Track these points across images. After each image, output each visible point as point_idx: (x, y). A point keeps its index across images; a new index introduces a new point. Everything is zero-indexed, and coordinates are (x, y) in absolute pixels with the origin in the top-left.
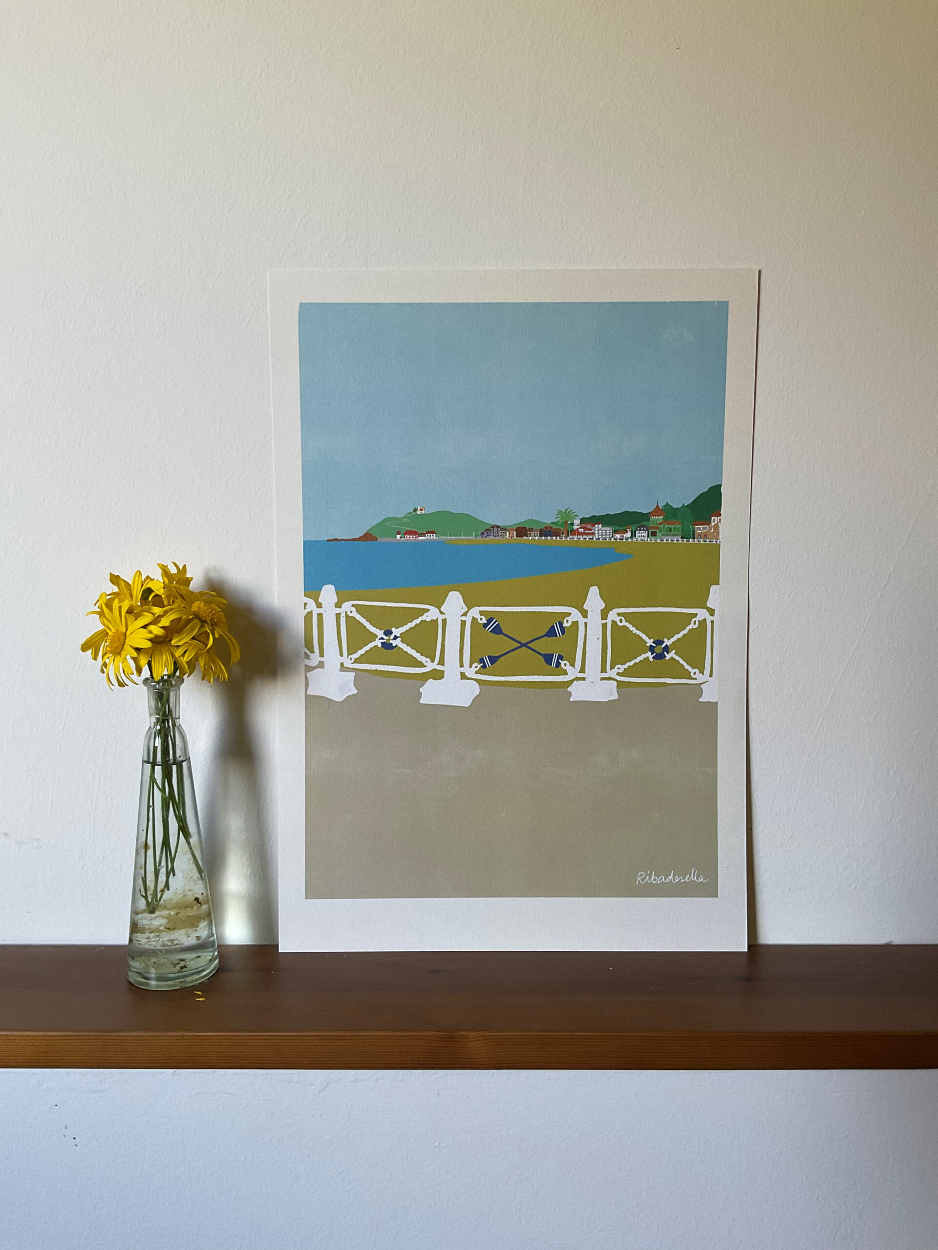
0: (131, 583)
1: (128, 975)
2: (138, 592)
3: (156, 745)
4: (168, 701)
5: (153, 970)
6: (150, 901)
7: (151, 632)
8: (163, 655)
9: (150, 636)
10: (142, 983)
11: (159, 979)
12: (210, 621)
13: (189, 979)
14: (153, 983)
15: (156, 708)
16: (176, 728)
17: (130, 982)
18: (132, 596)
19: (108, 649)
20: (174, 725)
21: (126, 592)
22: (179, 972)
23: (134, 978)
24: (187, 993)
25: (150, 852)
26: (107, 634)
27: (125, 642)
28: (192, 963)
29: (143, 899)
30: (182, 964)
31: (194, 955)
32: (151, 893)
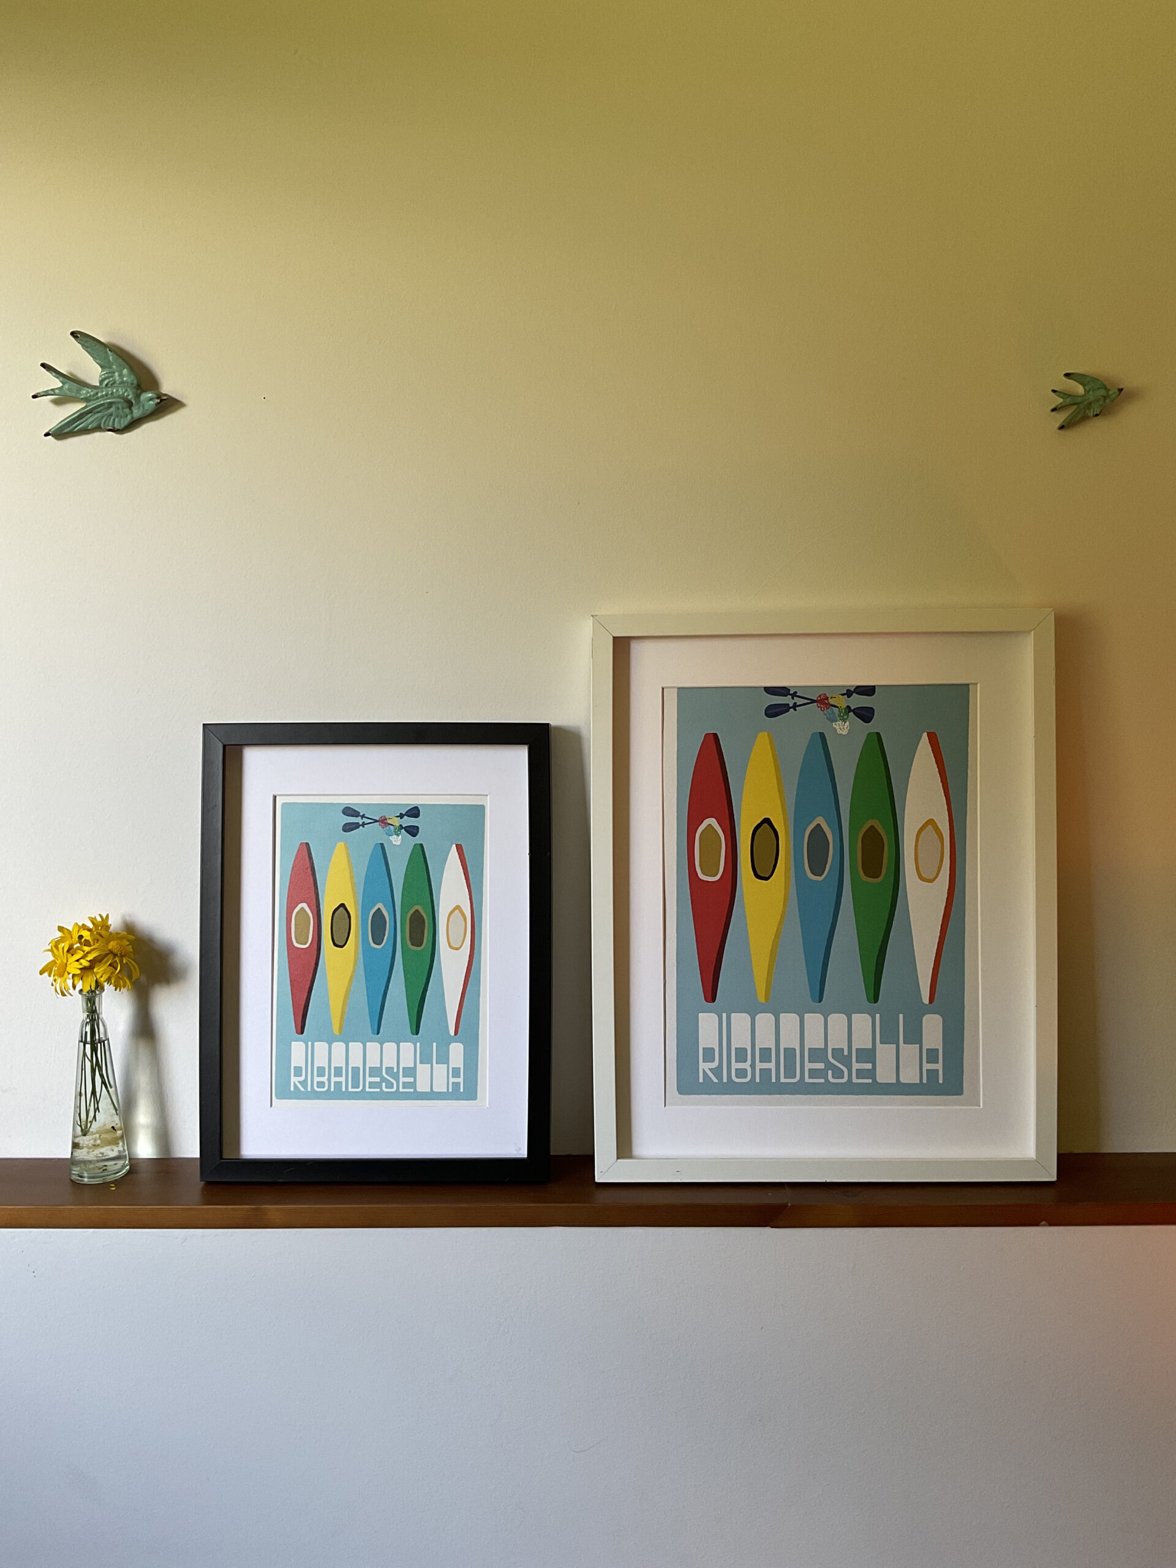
0: (71, 930)
1: (70, 1176)
2: (76, 936)
3: (87, 1030)
4: (94, 1003)
5: (85, 1172)
6: (83, 1128)
7: (81, 964)
8: (88, 977)
9: (81, 967)
10: (78, 1180)
11: (89, 1178)
12: (121, 954)
13: (108, 1177)
14: (86, 1180)
15: (87, 1009)
16: (100, 1021)
17: (71, 1180)
18: (72, 938)
19: (56, 973)
20: (98, 1018)
21: (68, 935)
22: (101, 1173)
23: (74, 1177)
24: (106, 1185)
25: (83, 1098)
26: (56, 963)
27: (66, 969)
28: (111, 1167)
29: (79, 1128)
30: (105, 1168)
31: (112, 1163)
32: (84, 1123)
